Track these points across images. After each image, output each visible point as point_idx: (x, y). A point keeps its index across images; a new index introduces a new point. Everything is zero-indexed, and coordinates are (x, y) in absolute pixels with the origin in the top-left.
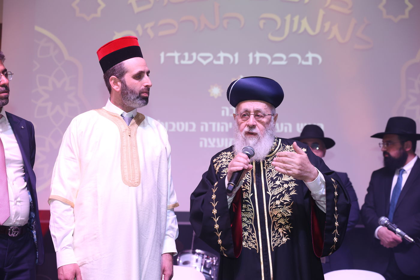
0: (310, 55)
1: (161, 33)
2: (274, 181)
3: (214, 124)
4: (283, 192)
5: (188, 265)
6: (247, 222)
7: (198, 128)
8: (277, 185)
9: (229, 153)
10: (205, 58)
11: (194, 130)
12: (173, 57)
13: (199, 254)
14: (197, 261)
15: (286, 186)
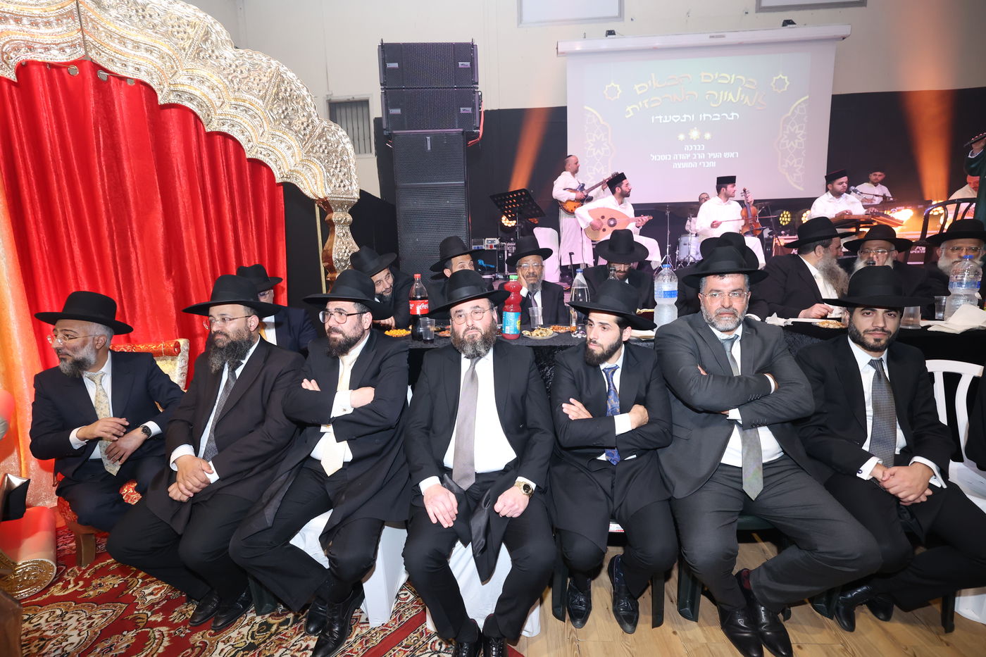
0: (733, 114)
1: (652, 105)
10: (676, 118)
11: (670, 159)
12: (659, 119)
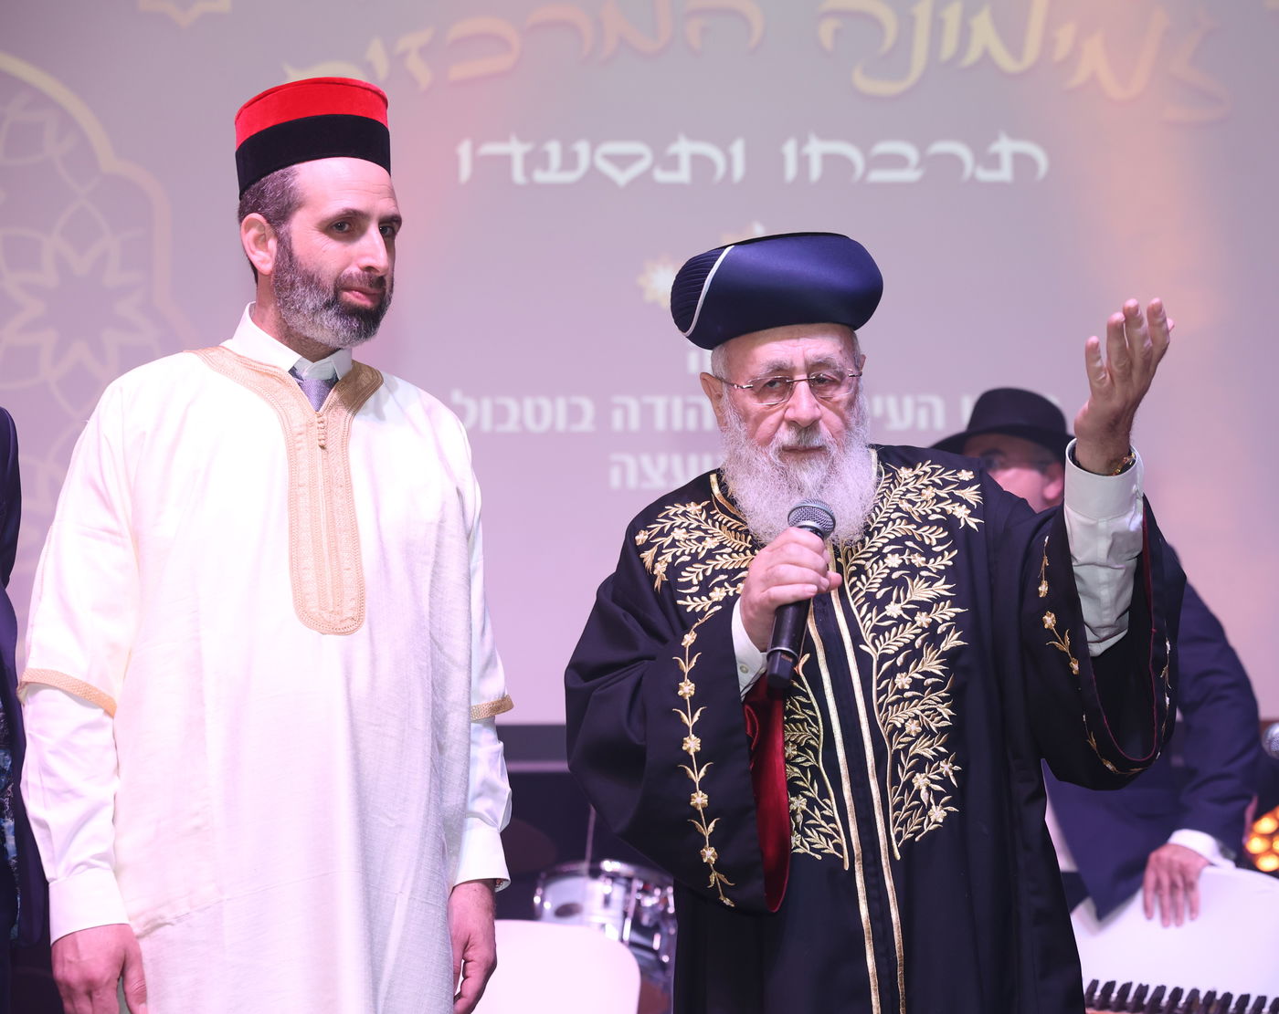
0: (1005, 147)
1: (457, 72)
2: (878, 604)
3: (660, 403)
4: (918, 644)
5: (576, 918)
6: (799, 760)
7: (603, 417)
8: (891, 618)
9: (693, 508)
10: (623, 161)
11: (586, 425)
12: (506, 160)
13: (614, 877)
14: (607, 901)
15: (922, 619)
